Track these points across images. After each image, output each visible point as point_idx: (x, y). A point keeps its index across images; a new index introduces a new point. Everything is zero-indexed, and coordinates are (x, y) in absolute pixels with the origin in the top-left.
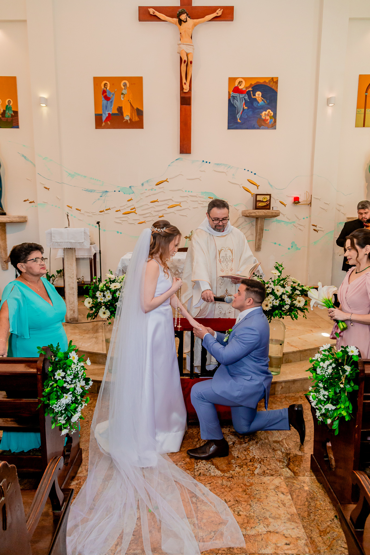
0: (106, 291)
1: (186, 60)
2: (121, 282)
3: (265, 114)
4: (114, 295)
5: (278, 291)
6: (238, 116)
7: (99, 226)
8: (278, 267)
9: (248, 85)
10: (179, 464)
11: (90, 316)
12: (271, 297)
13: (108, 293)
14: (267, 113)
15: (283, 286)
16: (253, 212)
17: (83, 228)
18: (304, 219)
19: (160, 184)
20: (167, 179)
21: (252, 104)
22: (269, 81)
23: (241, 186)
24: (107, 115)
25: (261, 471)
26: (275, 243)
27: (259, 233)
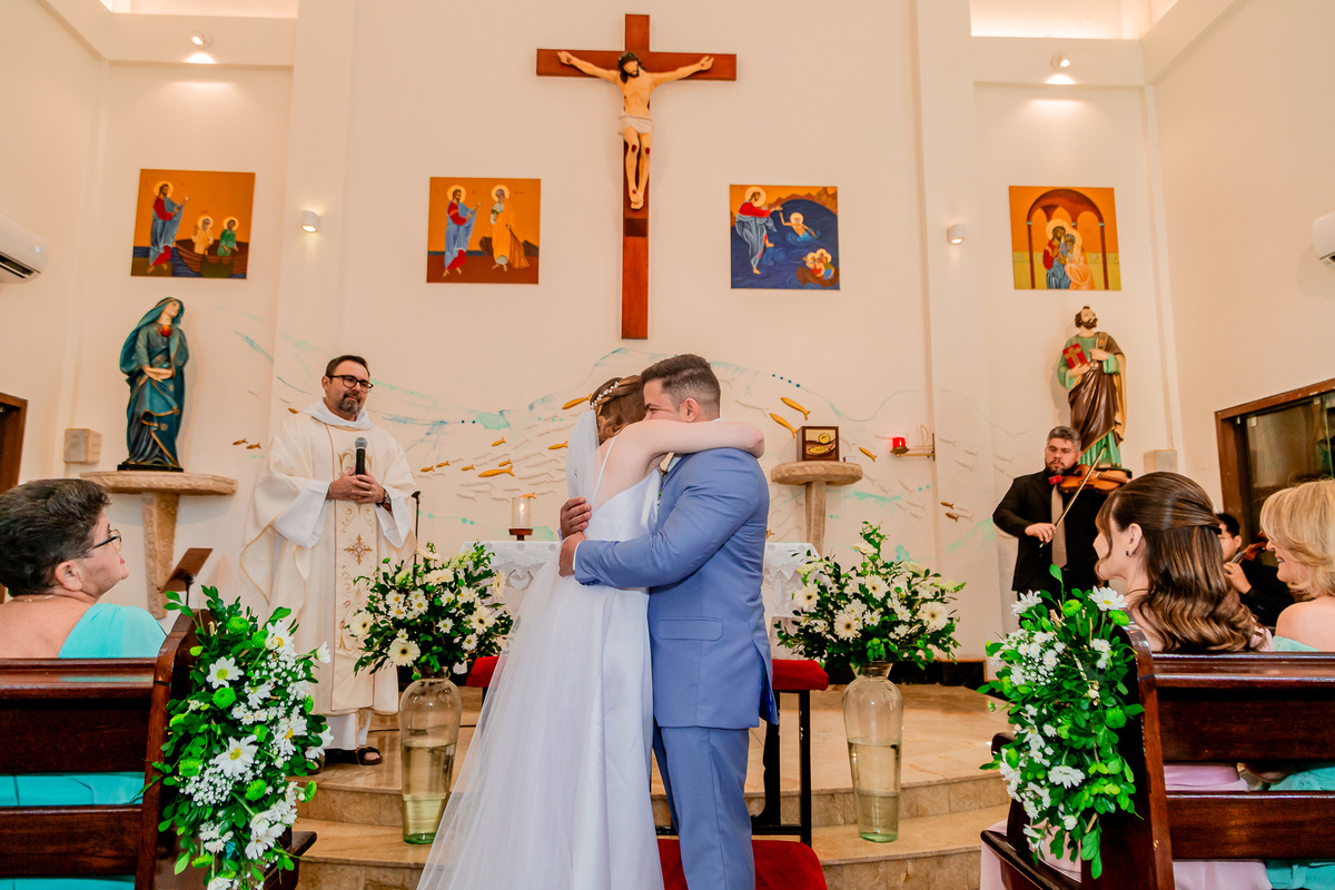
0: (415, 590)
1: (637, 145)
3: (814, 258)
4: (436, 599)
5: (874, 589)
6: (754, 262)
7: (418, 503)
8: (870, 534)
9: (773, 200)
13: (417, 595)
14: (817, 255)
16: (797, 467)
18: (920, 489)
19: (572, 406)
21: (784, 238)
22: (819, 194)
23: (767, 413)
24: (456, 255)
27: (815, 521)
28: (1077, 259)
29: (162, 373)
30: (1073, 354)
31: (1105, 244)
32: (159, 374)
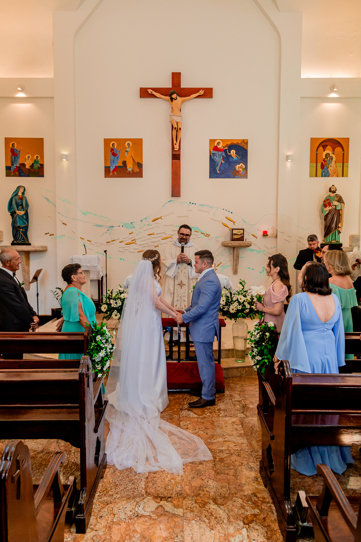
0: (118, 299)
1: (177, 127)
3: (239, 167)
6: (218, 168)
7: (106, 254)
8: (242, 282)
10: (169, 412)
11: (105, 318)
12: (236, 304)
13: (118, 301)
14: (240, 166)
15: (245, 296)
16: (230, 243)
17: (97, 255)
18: (271, 248)
19: (156, 220)
20: (162, 216)
22: (241, 142)
23: (221, 222)
24: (114, 168)
25: (224, 415)
26: (249, 268)
27: (236, 259)
28: (333, 165)
29: (21, 213)
30: (327, 202)
31: (344, 160)
32: (20, 213)
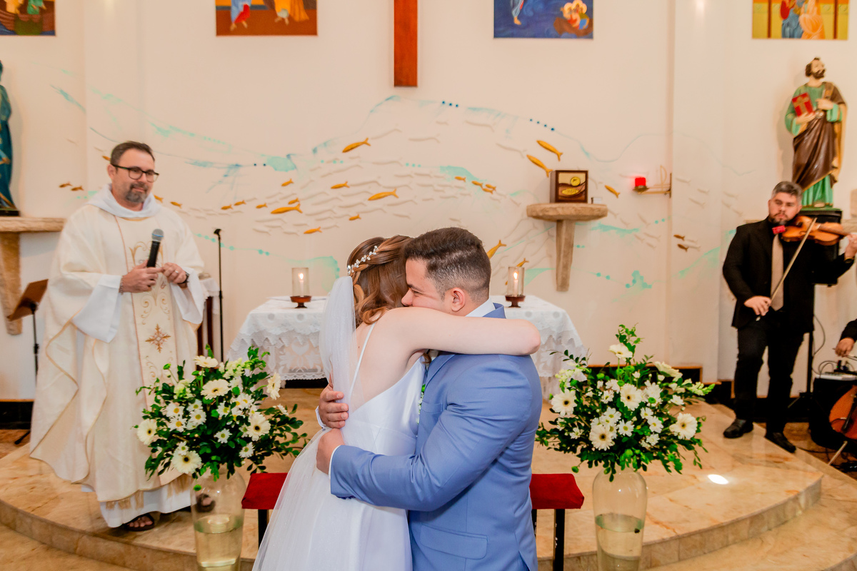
0: (193, 402)
2: (232, 377)
3: (570, 9)
4: (213, 411)
5: (629, 398)
6: (515, 13)
7: (219, 238)
8: (625, 336)
11: (152, 466)
12: (612, 415)
13: (196, 407)
14: (573, 6)
15: (642, 386)
16: (551, 208)
18: (656, 222)
19: (352, 149)
20: (367, 139)
24: (242, 9)
26: (599, 275)
27: (564, 252)
28: (811, 10)
30: (801, 103)
